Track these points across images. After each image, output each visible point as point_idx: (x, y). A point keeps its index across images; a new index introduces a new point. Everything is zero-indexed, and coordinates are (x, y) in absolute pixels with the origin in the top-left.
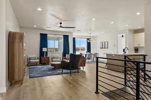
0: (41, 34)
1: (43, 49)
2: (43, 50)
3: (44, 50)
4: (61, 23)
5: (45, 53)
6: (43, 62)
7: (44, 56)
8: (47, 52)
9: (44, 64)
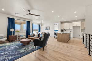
0: (9, 18)
1: (11, 29)
2: (11, 31)
4: (29, 11)
6: (11, 40)
7: (11, 35)
8: (14, 32)
9: (12, 41)
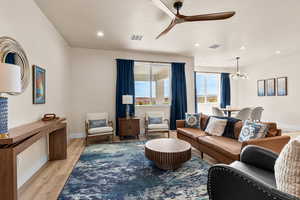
3: (127, 99)
5: (128, 109)
7: (125, 116)
8: (132, 107)
